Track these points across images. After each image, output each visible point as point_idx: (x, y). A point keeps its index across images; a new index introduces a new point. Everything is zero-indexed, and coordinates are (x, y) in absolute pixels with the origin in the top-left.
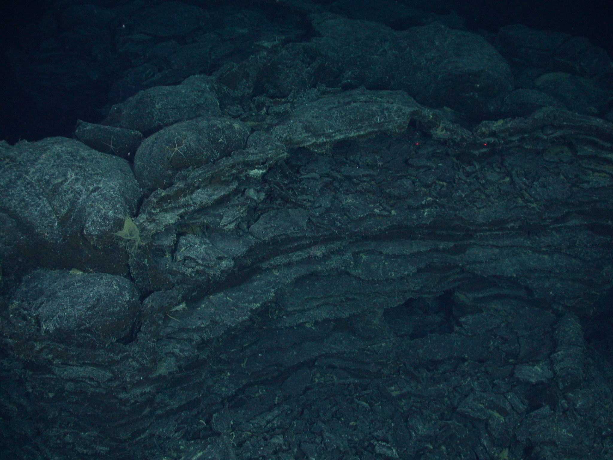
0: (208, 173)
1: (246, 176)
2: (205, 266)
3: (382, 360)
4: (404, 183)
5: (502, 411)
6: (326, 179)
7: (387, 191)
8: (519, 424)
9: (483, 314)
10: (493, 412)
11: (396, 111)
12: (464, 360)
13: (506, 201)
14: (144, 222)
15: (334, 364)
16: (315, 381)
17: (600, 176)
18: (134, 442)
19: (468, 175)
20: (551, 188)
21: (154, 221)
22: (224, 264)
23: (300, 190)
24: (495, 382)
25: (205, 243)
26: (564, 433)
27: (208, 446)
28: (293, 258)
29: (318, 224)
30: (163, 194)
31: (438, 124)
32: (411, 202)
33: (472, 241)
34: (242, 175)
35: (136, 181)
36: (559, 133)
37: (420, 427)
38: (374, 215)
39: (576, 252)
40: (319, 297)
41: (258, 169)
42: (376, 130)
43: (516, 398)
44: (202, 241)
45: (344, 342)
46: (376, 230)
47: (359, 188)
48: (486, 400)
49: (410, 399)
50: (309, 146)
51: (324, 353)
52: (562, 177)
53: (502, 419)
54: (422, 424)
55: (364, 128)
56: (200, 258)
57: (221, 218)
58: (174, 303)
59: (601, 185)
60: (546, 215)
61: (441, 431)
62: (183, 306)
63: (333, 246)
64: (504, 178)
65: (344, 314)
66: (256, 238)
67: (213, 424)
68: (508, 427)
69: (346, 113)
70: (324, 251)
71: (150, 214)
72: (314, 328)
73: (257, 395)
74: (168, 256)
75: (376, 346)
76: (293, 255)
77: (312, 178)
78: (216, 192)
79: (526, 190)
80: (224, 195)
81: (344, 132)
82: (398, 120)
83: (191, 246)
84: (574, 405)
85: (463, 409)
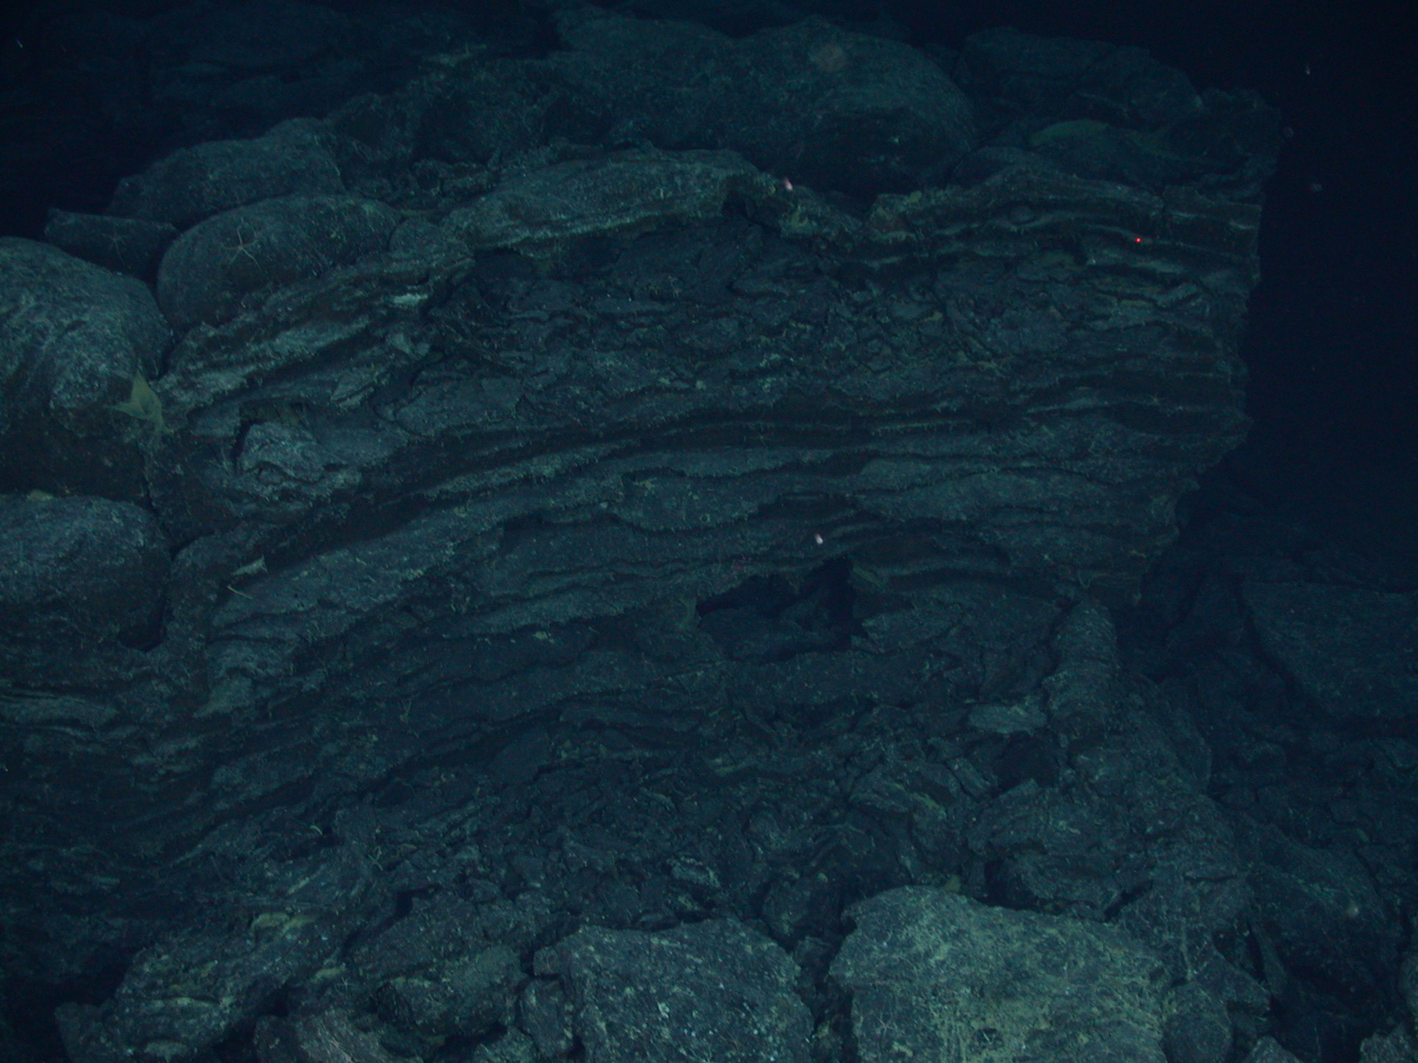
0: (306, 296)
1: (385, 306)
2: (300, 480)
3: (698, 708)
4: (720, 325)
5: (941, 795)
6: (561, 321)
7: (687, 341)
8: (974, 819)
9: (913, 612)
10: (922, 799)
11: (698, 177)
12: (871, 704)
13: (932, 358)
14: (171, 388)
15: (599, 717)
16: (560, 757)
17: (1133, 306)
18: (171, 865)
19: (858, 308)
20: (1027, 331)
21: (192, 386)
22: (341, 478)
23: (503, 339)
24: (930, 741)
25: (303, 439)
26: (1062, 827)
27: (322, 867)
28: (494, 480)
29: (541, 407)
30: (211, 334)
31: (792, 205)
32: (736, 362)
33: (871, 447)
34: (377, 303)
35: (162, 316)
36: (1044, 220)
37: (773, 836)
38: (659, 390)
39: (1092, 468)
40: (557, 569)
41: (413, 292)
42: (657, 214)
43: (968, 768)
44: (297, 435)
45: (617, 669)
46: (663, 418)
47: (631, 339)
48: (908, 773)
49: (755, 781)
50: (515, 245)
51: (576, 693)
52: (1053, 310)
53: (942, 814)
54: (778, 829)
55: (631, 212)
56: (291, 465)
57: (334, 386)
58: (240, 557)
59: (1131, 323)
60: (1017, 385)
61: (817, 843)
62: (258, 565)
63: (577, 456)
64: (932, 315)
65: (614, 607)
66: (410, 432)
67: (336, 827)
68: (953, 826)
69: (595, 183)
70: (558, 466)
71: (186, 373)
72: (552, 641)
73: (437, 783)
74: (226, 464)
75: (683, 676)
76: (494, 474)
77: (532, 319)
78: (323, 335)
79: (974, 335)
80: (340, 339)
81: (591, 219)
82: (702, 193)
83: (272, 442)
84: (1089, 776)
85: (861, 796)
